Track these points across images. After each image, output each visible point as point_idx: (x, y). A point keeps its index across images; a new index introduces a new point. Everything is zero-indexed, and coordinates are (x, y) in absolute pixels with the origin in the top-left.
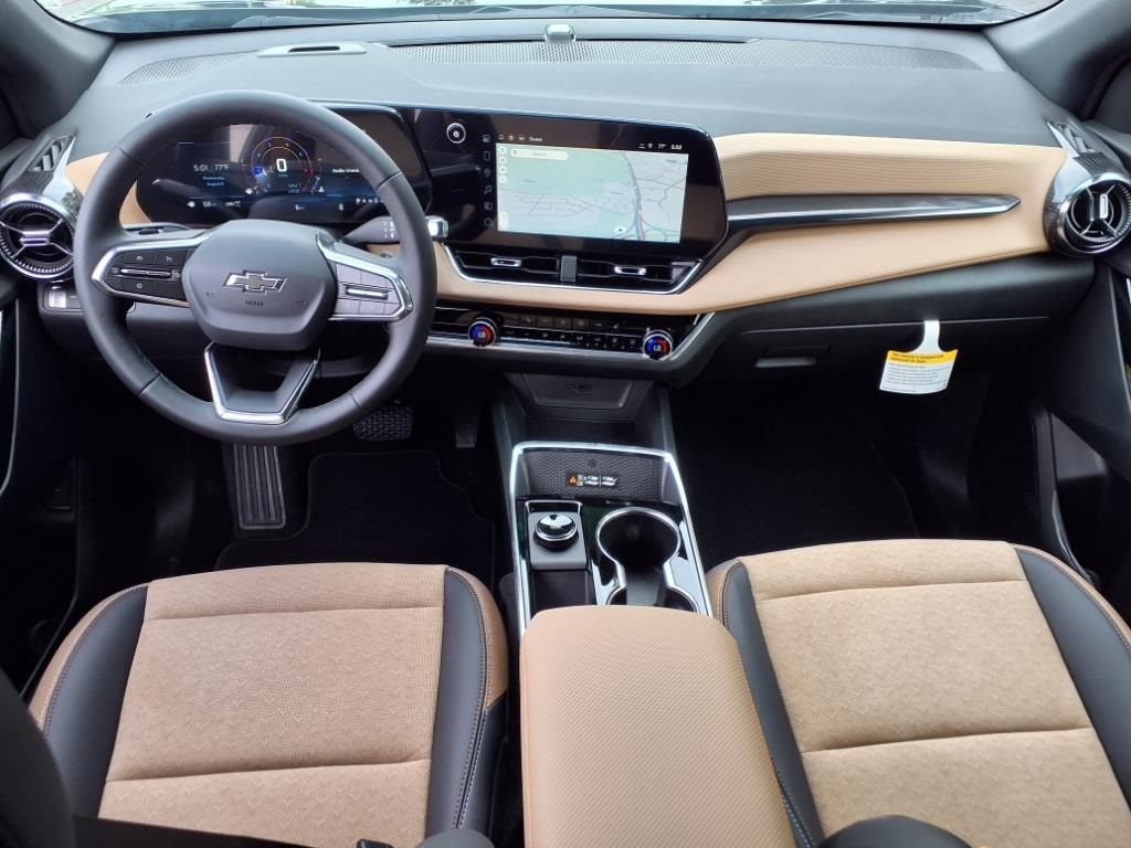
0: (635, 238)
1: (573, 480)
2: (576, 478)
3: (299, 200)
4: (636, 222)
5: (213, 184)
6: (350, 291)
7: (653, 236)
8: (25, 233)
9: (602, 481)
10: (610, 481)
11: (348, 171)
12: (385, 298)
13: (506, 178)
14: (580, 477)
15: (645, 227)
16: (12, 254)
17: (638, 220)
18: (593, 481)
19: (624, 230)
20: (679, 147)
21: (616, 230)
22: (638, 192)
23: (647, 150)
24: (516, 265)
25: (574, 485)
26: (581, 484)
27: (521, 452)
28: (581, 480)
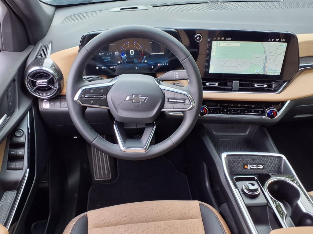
0: (263, 74)
1: (246, 167)
2: (247, 166)
3: (138, 65)
4: (264, 68)
5: (106, 60)
6: (170, 100)
7: (270, 73)
8: (38, 81)
9: (258, 167)
10: (261, 167)
11: (156, 54)
12: (184, 102)
13: (214, 53)
14: (249, 165)
15: (267, 69)
16: (32, 89)
17: (265, 67)
18: (254, 167)
19: (259, 71)
20: (284, 40)
21: (256, 71)
22: (266, 57)
23: (271, 41)
24: (216, 85)
25: (247, 168)
26: (249, 168)
27: (226, 156)
28: (249, 167)
